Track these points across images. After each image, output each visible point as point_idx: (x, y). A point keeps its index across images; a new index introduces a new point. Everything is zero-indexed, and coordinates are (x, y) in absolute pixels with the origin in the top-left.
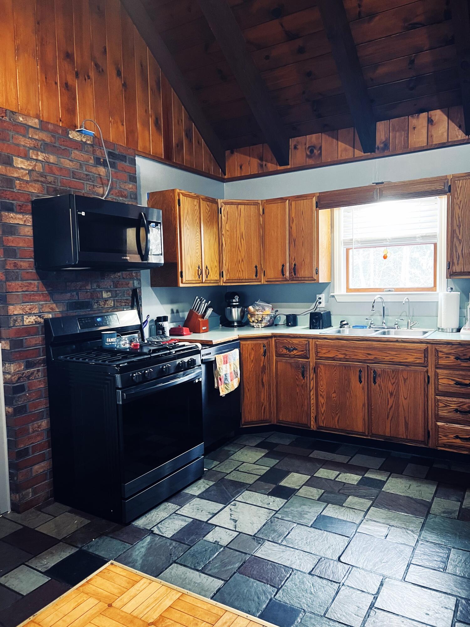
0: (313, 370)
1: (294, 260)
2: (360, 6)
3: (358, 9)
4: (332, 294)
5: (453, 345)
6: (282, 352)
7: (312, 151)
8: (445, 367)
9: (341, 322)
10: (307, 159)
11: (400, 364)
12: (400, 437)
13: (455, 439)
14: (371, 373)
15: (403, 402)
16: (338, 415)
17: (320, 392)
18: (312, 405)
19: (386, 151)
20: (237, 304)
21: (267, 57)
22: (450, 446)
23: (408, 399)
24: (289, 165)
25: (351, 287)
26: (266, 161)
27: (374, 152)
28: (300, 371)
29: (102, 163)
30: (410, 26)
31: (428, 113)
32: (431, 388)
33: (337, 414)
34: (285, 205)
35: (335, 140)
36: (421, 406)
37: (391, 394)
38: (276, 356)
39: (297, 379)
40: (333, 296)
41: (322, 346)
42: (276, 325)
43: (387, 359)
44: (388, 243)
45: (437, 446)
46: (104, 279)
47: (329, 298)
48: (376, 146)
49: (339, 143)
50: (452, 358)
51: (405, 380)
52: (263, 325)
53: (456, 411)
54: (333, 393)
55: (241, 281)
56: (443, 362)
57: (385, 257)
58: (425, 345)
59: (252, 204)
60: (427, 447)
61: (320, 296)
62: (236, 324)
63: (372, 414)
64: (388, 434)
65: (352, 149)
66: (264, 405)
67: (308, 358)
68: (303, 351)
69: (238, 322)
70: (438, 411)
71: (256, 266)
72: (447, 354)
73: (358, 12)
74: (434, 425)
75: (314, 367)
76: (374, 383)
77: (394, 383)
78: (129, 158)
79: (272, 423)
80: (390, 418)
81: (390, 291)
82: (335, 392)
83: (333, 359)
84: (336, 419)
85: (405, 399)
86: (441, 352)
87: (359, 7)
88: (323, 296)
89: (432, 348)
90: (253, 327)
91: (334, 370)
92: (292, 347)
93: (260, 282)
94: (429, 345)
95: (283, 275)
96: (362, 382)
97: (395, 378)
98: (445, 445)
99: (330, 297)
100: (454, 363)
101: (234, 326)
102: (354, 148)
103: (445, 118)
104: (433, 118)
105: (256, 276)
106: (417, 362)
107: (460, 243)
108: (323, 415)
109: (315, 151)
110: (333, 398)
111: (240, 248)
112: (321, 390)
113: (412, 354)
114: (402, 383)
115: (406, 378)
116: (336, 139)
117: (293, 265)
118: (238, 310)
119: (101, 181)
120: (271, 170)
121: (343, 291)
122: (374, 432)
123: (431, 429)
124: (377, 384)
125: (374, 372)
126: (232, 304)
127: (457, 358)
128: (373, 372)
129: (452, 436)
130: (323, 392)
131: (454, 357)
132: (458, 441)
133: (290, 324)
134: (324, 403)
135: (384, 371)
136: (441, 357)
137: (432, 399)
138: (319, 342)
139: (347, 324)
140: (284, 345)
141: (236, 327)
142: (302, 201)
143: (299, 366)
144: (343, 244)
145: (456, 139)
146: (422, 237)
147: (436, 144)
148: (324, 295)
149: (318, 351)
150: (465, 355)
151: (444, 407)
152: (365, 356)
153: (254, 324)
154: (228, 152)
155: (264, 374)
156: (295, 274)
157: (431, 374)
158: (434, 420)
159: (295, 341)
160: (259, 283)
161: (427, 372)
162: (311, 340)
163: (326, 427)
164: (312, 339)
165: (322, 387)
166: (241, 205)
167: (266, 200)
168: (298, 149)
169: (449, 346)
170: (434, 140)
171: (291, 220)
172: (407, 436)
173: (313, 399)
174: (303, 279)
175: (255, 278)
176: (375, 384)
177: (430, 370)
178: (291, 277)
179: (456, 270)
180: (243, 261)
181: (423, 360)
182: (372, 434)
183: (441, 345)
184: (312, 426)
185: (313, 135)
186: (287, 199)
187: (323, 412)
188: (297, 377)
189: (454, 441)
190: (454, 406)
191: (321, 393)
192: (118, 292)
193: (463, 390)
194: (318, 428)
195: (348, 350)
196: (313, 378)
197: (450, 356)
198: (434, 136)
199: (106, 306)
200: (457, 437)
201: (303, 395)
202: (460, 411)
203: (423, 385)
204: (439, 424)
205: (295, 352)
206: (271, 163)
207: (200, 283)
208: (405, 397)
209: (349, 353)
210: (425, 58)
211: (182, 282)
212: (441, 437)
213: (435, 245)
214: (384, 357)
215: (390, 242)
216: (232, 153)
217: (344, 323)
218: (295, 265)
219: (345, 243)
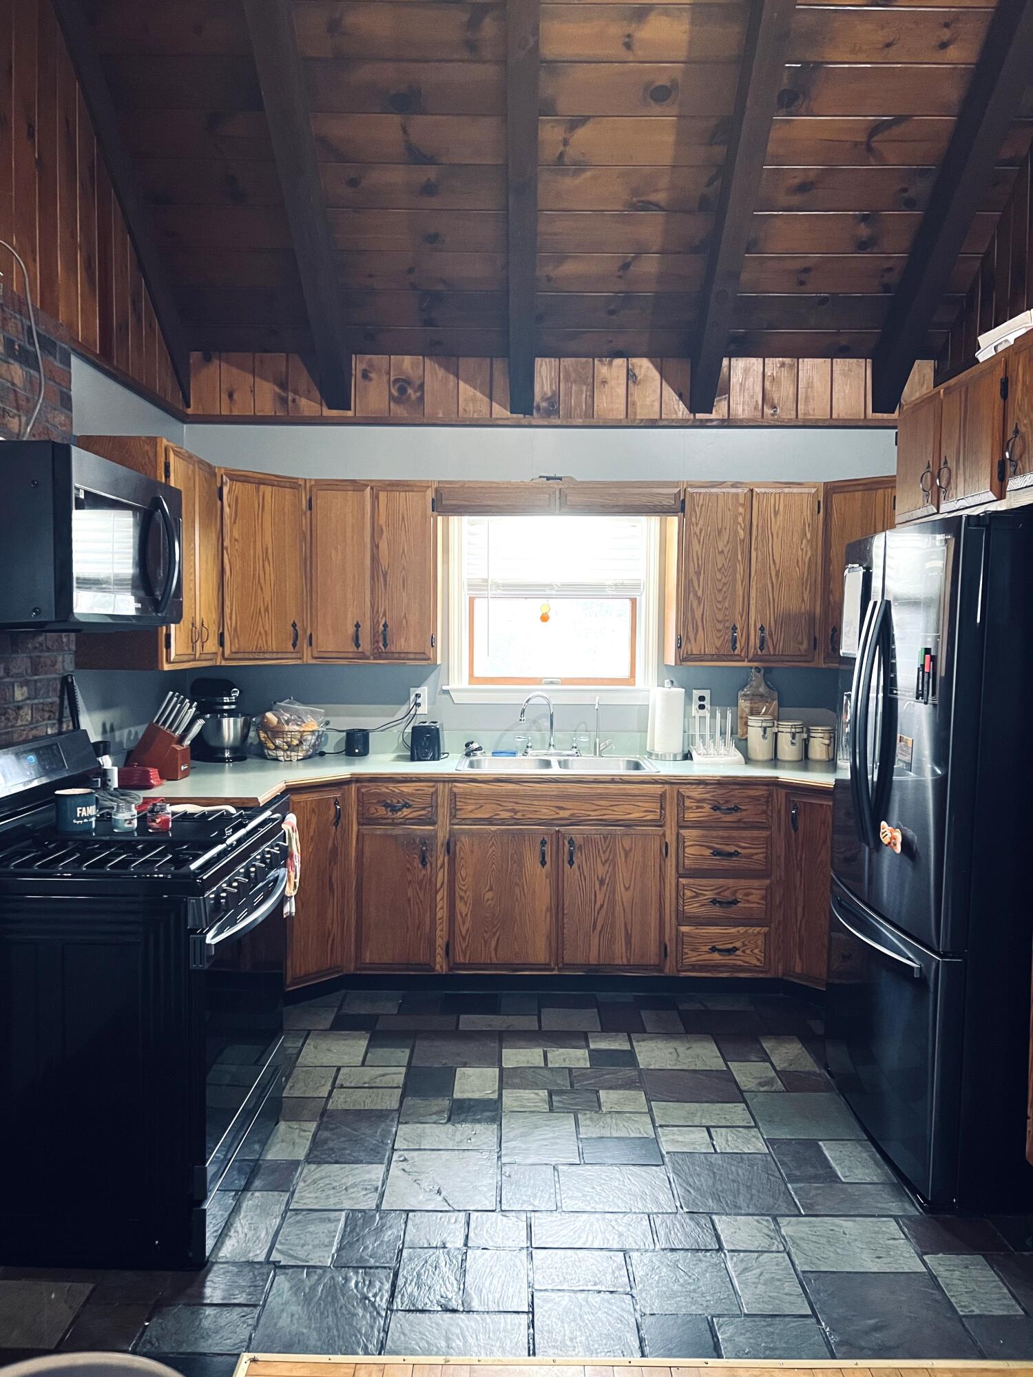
0: (445, 846)
1: (384, 615)
2: (566, 142)
3: (561, 148)
4: (445, 688)
5: (707, 784)
6: (375, 815)
7: (402, 390)
8: (696, 825)
9: (467, 745)
10: (392, 405)
11: (616, 823)
12: (616, 962)
13: (710, 953)
14: (564, 844)
15: (623, 896)
16: (497, 936)
17: (459, 893)
18: (438, 922)
19: (552, 417)
20: (233, 707)
21: (353, 183)
22: (702, 968)
23: (632, 888)
24: (350, 409)
25: (477, 674)
26: (296, 392)
27: (531, 414)
28: (416, 851)
29: (17, 353)
30: (641, 204)
31: (628, 360)
32: (669, 864)
33: (494, 934)
34: (363, 497)
35: (452, 377)
36: (655, 899)
37: (602, 882)
38: (359, 824)
39: (408, 869)
40: (447, 692)
41: (467, 795)
42: (322, 754)
43: (594, 815)
44: (554, 592)
45: (678, 971)
46: (17, 652)
47: (438, 696)
48: (535, 404)
49: (461, 383)
50: (707, 807)
51: (627, 853)
52: (301, 754)
53: (714, 902)
54: (489, 890)
55: (261, 656)
56: (692, 815)
57: (545, 618)
58: (661, 786)
59: (288, 485)
60: (662, 975)
61: (418, 691)
62: (227, 755)
63: (565, 926)
64: (593, 961)
65: (486, 400)
66: (332, 935)
67: (434, 823)
68: (424, 809)
69: (233, 749)
70: (683, 906)
71: (294, 623)
72: (699, 801)
73: (558, 154)
74: (674, 932)
75: (446, 842)
76: (569, 863)
77: (606, 861)
78: (61, 348)
79: (345, 973)
80: (599, 928)
81: (552, 683)
82: (491, 889)
83: (490, 821)
84: (493, 943)
85: (627, 889)
86: (688, 797)
87: (565, 145)
88: (424, 691)
89: (673, 791)
90: (276, 759)
91: (491, 844)
92: (399, 802)
93: (300, 659)
94: (667, 787)
95: (358, 645)
96: (546, 863)
97: (609, 850)
98: (694, 968)
99: (439, 694)
100: (711, 818)
101: (223, 760)
102: (491, 400)
103: (657, 376)
104: (637, 372)
105: (294, 645)
106: (648, 818)
107: (699, 603)
108: (464, 938)
109: (410, 391)
110: (488, 900)
111: (262, 581)
112: (463, 888)
113: (640, 804)
114: (621, 859)
115: (628, 849)
116: (453, 374)
117: (381, 626)
118: (235, 723)
119: (17, 400)
120: (307, 413)
121: (465, 683)
122: (567, 960)
123: (670, 940)
124: (575, 866)
125: (571, 842)
126: (220, 707)
127: (715, 808)
128: (569, 843)
129: (706, 948)
130: (465, 892)
131: (710, 806)
132: (716, 956)
133: (357, 751)
134: (466, 915)
135: (588, 839)
136: (689, 808)
137: (671, 884)
138: (460, 788)
139: (479, 749)
140: (382, 798)
141: (229, 762)
142: (403, 494)
143: (415, 842)
144: (466, 587)
145: (674, 417)
146: (616, 585)
147: (642, 420)
148: (426, 688)
149: (457, 807)
150: (727, 802)
151: (693, 897)
152: (552, 813)
153: (280, 753)
154: (195, 356)
155: (334, 864)
156: (385, 645)
157: (671, 838)
158: (674, 921)
159: (407, 788)
160: (299, 662)
161: (664, 835)
162: (440, 786)
163: (470, 964)
164: (444, 782)
165: (464, 881)
166: (264, 484)
167: (316, 480)
168: (370, 379)
169: (701, 786)
170: (639, 411)
171: (376, 532)
172: (628, 960)
173: (442, 908)
174: (402, 655)
175: (292, 649)
176: (571, 865)
177: (668, 833)
178: (376, 650)
179: (692, 651)
180: (267, 610)
181: (659, 814)
182: (564, 965)
183: (689, 786)
184: (438, 967)
185: (406, 357)
186: (368, 485)
187: (464, 933)
188: (408, 866)
189: (707, 956)
190: (710, 895)
191: (462, 894)
192: (39, 684)
193: (726, 863)
194: (450, 969)
195: (521, 801)
196: (443, 865)
197: (704, 805)
198: (638, 404)
199: (19, 723)
200: (714, 949)
201: (421, 901)
202: (719, 902)
203: (658, 860)
204: (684, 929)
205: (406, 811)
206: (306, 398)
207: (189, 661)
208: (627, 886)
209: (521, 808)
210: (650, 266)
211: (168, 661)
212: (687, 954)
213: (634, 602)
214: (589, 813)
215: (557, 591)
216: (208, 359)
217: (475, 746)
218: (385, 626)
219: (471, 586)
